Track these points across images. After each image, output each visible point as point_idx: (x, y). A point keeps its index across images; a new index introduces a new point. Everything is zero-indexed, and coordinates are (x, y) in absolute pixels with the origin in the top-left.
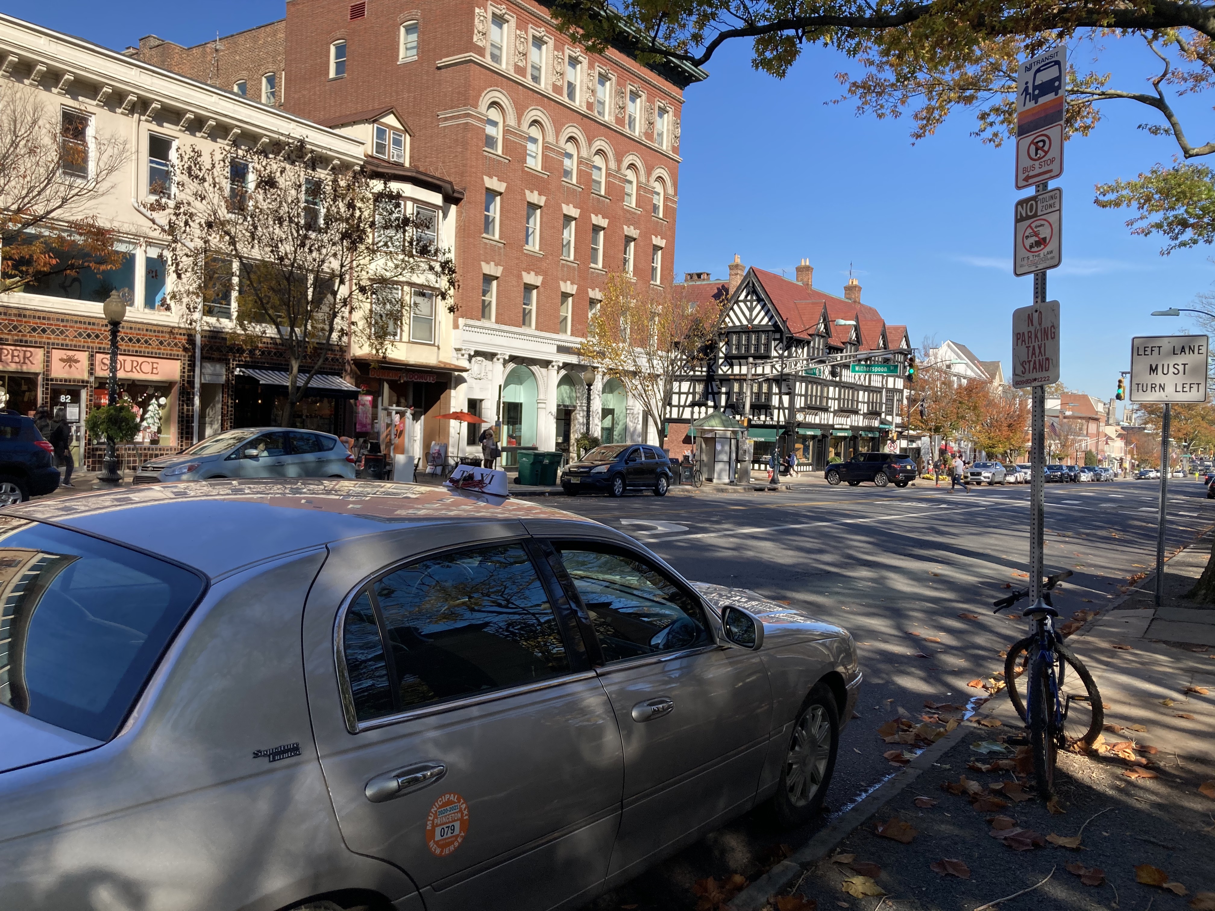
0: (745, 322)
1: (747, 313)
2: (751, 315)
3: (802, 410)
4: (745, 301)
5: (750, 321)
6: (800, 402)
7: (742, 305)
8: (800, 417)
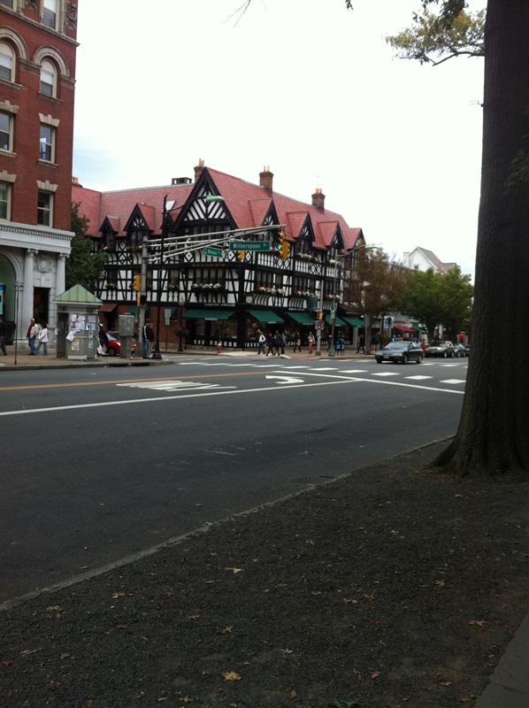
0: (202, 217)
1: (204, 210)
2: (207, 210)
3: (251, 294)
4: (202, 198)
5: (206, 215)
6: (248, 287)
7: (200, 201)
8: (249, 300)
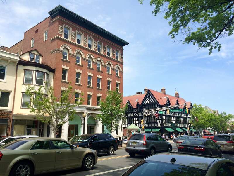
0: (149, 102)
1: (149, 100)
4: (148, 97)
6: (164, 121)
8: (164, 125)
